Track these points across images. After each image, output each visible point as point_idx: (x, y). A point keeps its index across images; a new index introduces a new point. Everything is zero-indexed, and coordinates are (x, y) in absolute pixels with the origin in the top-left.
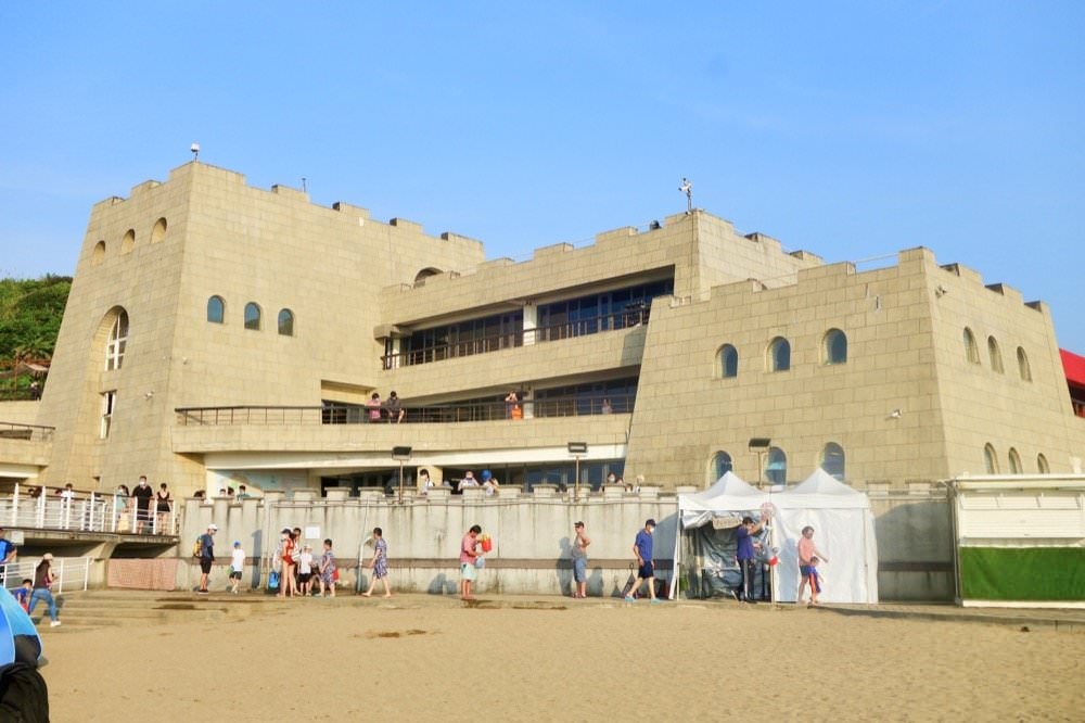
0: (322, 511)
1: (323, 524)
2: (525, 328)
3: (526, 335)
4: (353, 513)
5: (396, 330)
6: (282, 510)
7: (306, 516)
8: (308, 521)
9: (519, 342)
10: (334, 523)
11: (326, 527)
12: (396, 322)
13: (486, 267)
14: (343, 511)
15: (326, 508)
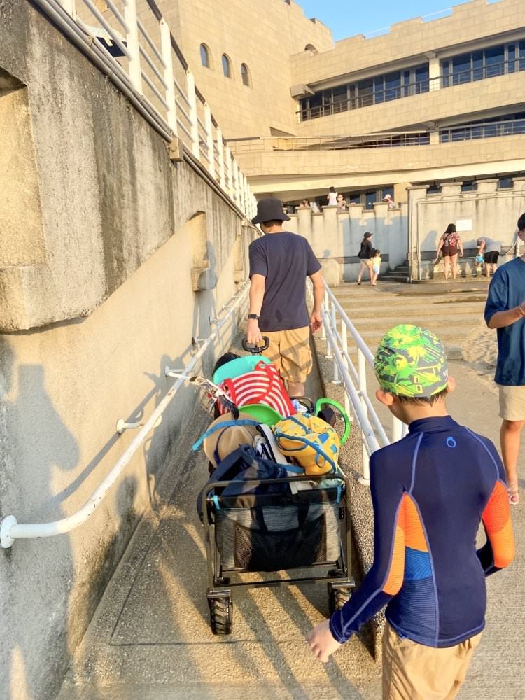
0: (472, 205)
1: (474, 217)
2: (430, 78)
3: (431, 82)
4: (507, 204)
5: (308, 89)
6: (429, 206)
7: (455, 210)
8: (458, 214)
9: (426, 88)
10: (486, 214)
11: (477, 219)
12: (308, 82)
13: (399, 27)
14: (496, 204)
15: (477, 202)
